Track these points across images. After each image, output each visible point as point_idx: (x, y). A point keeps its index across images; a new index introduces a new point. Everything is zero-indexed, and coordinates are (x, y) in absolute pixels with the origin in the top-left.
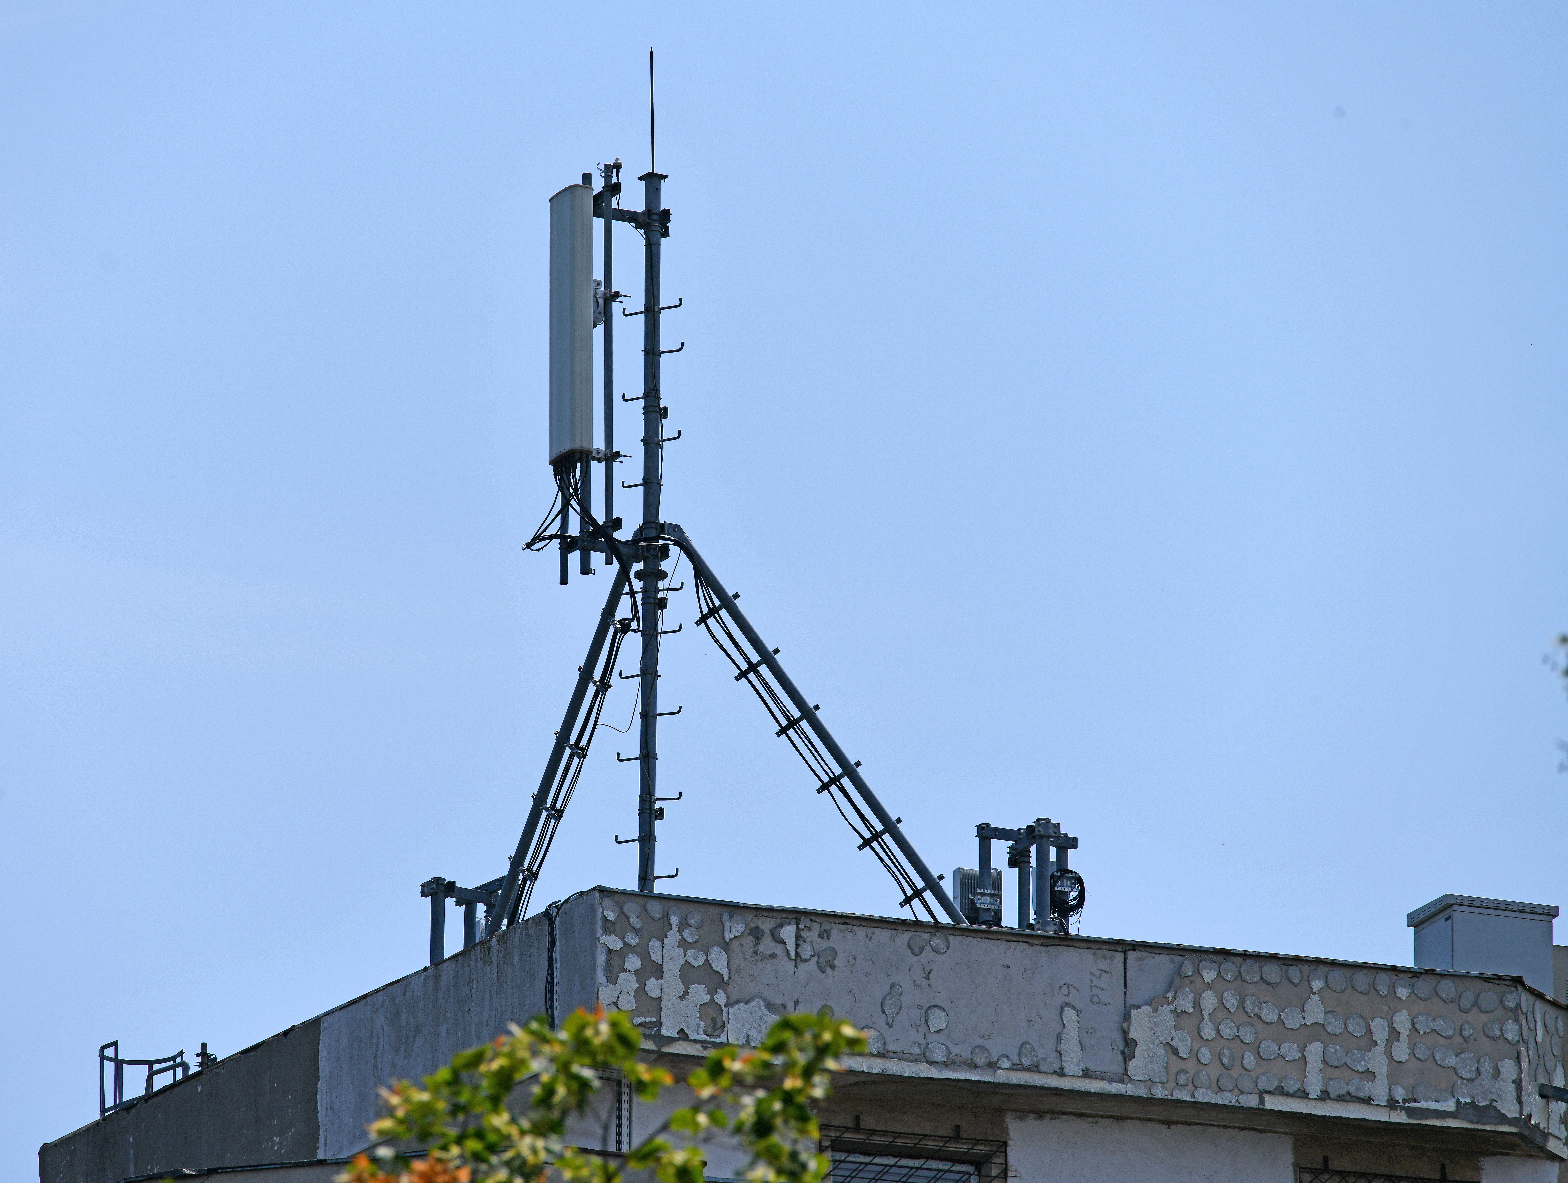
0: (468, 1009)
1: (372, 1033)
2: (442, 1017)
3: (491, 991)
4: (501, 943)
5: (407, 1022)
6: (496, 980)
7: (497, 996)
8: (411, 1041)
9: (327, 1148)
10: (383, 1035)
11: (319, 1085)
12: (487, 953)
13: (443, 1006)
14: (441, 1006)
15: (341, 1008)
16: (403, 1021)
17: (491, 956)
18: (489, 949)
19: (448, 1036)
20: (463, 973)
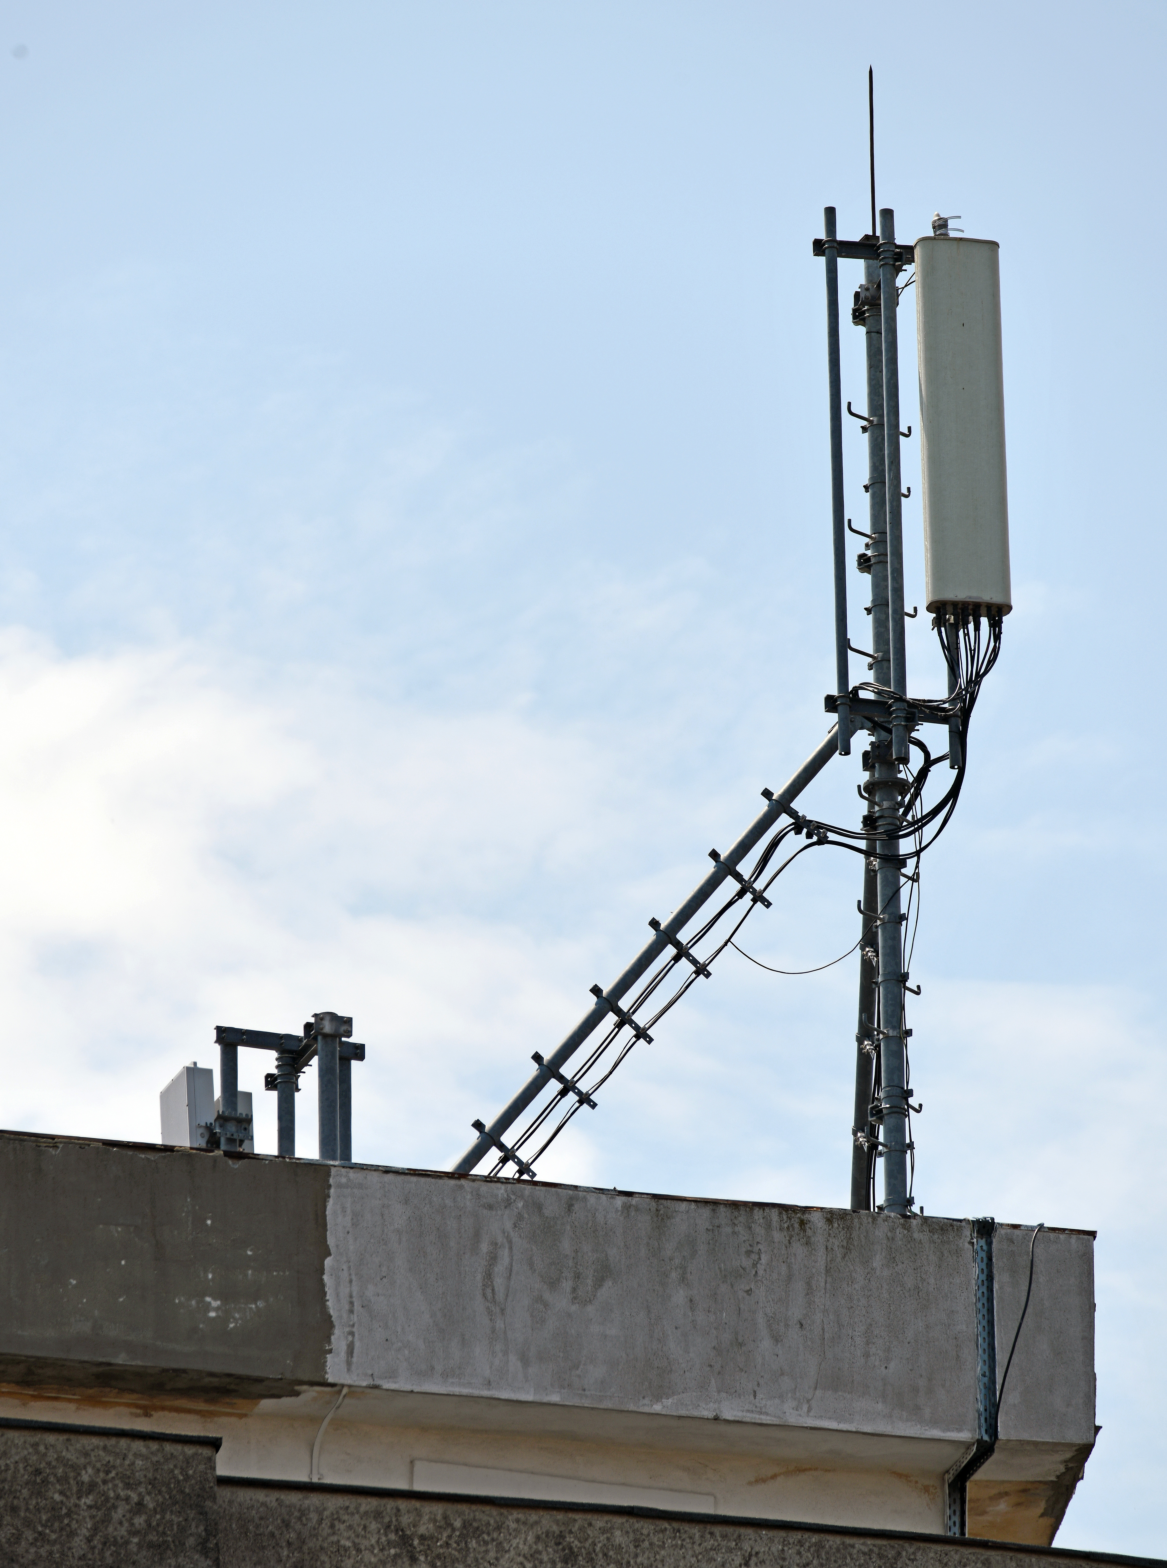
0: (748, 1288)
1: (477, 1236)
2: (674, 1275)
3: (808, 1284)
4: (836, 1225)
5: (576, 1251)
6: (824, 1272)
7: (828, 1295)
8: (589, 1282)
9: (355, 1359)
10: (511, 1248)
11: (328, 1262)
12: (797, 1226)
13: (677, 1261)
14: (670, 1260)
15: (387, 1170)
16: (566, 1246)
17: (809, 1233)
18: (802, 1223)
19: (692, 1309)
20: (734, 1233)
